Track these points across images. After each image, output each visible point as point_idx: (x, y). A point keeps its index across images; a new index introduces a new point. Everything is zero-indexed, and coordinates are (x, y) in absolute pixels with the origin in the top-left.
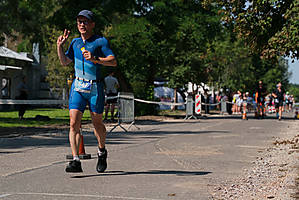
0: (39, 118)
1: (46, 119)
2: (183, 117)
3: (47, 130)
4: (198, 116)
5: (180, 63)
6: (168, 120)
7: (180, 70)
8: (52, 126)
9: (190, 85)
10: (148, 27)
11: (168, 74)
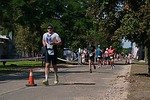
0: (12, 65)
1: (15, 66)
2: (77, 64)
3: (16, 72)
4: (84, 64)
5: (75, 40)
6: (70, 66)
7: (75, 43)
8: (18, 69)
9: (80, 49)
10: (61, 24)
11: (70, 45)
